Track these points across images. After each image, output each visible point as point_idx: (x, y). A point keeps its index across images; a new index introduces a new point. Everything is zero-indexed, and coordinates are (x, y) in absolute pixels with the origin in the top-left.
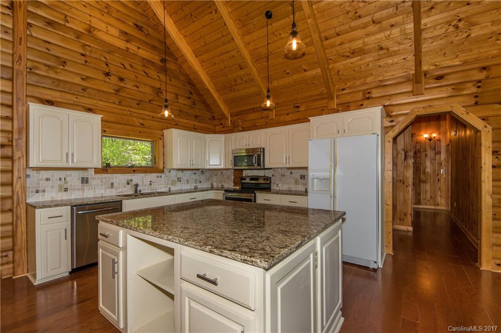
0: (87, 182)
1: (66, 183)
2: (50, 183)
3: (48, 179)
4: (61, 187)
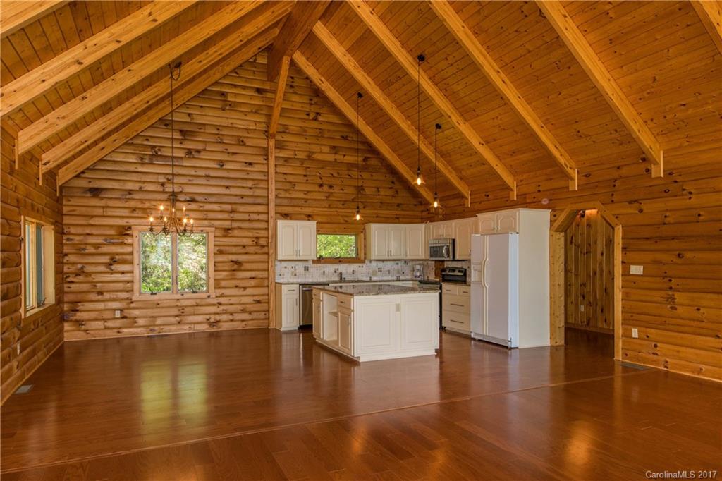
0: (308, 270)
1: (295, 270)
2: (286, 270)
3: (286, 267)
4: (292, 273)
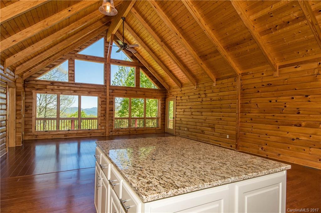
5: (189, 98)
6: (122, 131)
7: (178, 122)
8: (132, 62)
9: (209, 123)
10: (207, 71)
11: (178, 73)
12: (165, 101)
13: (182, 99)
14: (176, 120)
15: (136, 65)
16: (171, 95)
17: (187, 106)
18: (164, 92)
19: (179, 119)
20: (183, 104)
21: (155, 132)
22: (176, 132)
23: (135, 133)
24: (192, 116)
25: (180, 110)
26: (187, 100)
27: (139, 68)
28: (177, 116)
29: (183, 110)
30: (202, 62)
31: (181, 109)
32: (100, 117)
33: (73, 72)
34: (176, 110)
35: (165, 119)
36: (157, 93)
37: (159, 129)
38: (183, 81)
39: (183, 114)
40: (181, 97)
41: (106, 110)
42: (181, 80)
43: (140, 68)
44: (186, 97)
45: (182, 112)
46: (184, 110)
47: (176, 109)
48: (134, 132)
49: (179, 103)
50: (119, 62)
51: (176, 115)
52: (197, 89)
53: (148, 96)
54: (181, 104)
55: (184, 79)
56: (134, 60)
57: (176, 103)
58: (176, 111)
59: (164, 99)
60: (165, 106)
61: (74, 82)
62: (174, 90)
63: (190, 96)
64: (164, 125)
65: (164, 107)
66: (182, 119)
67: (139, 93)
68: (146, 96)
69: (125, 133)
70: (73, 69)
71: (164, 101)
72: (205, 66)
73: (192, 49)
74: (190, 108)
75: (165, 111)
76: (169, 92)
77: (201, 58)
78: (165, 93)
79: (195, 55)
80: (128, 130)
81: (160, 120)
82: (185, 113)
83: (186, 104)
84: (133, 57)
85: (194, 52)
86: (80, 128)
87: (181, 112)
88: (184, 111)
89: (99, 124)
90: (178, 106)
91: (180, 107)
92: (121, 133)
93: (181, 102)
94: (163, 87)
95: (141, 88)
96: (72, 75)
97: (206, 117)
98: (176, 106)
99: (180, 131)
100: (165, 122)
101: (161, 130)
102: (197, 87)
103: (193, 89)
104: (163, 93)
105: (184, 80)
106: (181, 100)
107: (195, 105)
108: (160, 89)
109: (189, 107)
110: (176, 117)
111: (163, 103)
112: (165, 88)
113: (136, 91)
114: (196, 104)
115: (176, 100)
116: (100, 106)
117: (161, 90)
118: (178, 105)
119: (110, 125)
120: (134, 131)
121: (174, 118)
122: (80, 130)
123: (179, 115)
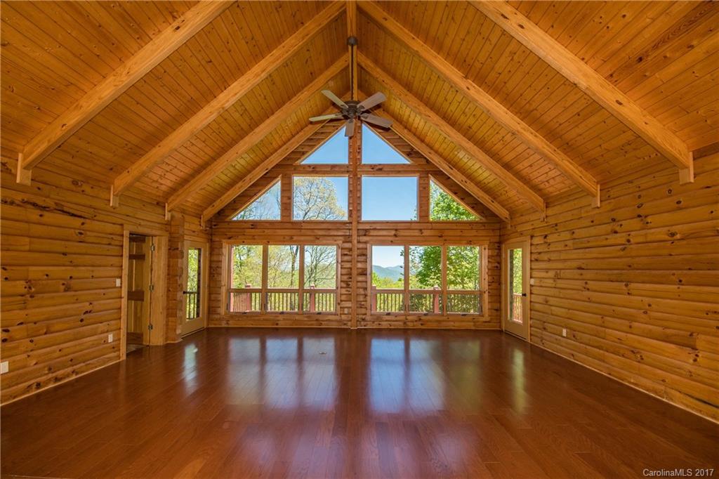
5: (575, 236)
6: (386, 321)
7: (537, 306)
8: (409, 165)
9: (666, 323)
10: (647, 127)
11: (531, 166)
12: (499, 249)
13: (548, 241)
14: (531, 302)
15: (418, 171)
16: (517, 232)
17: (565, 260)
18: (497, 226)
19: (540, 299)
20: (554, 256)
21: (473, 328)
22: (531, 335)
23: (420, 327)
24: (586, 293)
25: (543, 274)
26: (567, 243)
27: (428, 177)
28: (535, 290)
29: (551, 274)
30: (621, 97)
31: (547, 270)
32: (339, 289)
33: (288, 201)
34: (530, 273)
35: (500, 296)
36: (477, 230)
37: (484, 319)
38: (551, 189)
39: (553, 285)
40: (546, 237)
41: (351, 275)
42: (542, 186)
43: (430, 175)
44: (562, 234)
45: (551, 281)
46: (556, 274)
47: (531, 269)
48: (415, 323)
49: (540, 253)
50: (380, 170)
51: (531, 286)
52: (604, 203)
53: (449, 238)
54: (545, 257)
55: (552, 182)
56: (414, 159)
57: (531, 253)
58: (531, 277)
59: (496, 245)
60: (499, 263)
61: (290, 219)
62: (524, 219)
63: (576, 231)
64: (499, 310)
65: (496, 264)
66: (548, 298)
67: (426, 233)
68: (445, 240)
69: (395, 325)
70: (289, 195)
71: (497, 251)
72: (637, 109)
73: (571, 56)
74: (580, 268)
75: (500, 276)
76: (509, 227)
77: (615, 83)
78: (500, 229)
79: (585, 75)
80: (403, 318)
81: (486, 296)
82: (560, 283)
83: (563, 256)
84: (411, 153)
85: (582, 63)
86: (302, 309)
87: (546, 281)
88: (557, 277)
89: (338, 303)
90: (537, 263)
91: (543, 265)
92: (385, 325)
93: (547, 250)
94: (494, 215)
95: (431, 223)
96: (287, 205)
97: (647, 300)
98: (531, 261)
99: (544, 332)
100: (500, 302)
101: (489, 322)
102: (603, 198)
103: (590, 208)
104: (493, 230)
105: (552, 186)
106: (546, 245)
107: (597, 258)
108: (484, 220)
109: (575, 264)
110: (531, 293)
111: (492, 256)
112: (498, 217)
113: (421, 230)
114: (600, 256)
115: (531, 245)
116: (339, 266)
117: (485, 223)
118: (537, 260)
119: (359, 306)
120: (416, 321)
121: (524, 295)
122: (301, 312)
123: (541, 286)
